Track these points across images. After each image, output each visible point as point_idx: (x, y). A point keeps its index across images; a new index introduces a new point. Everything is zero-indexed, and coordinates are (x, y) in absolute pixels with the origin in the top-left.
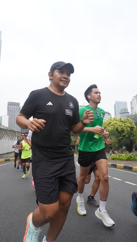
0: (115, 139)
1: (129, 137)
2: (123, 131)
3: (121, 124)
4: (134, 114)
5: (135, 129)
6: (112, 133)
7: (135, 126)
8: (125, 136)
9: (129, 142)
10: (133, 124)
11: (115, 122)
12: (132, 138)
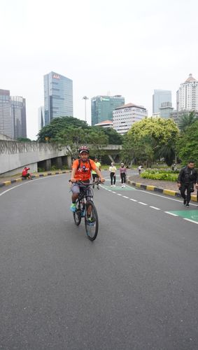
0: (151, 148)
1: (169, 146)
2: (161, 137)
3: (159, 127)
4: (179, 110)
5: (179, 135)
6: (146, 140)
7: (179, 131)
8: (164, 143)
9: (170, 151)
10: (176, 127)
11: (151, 124)
12: (173, 147)
